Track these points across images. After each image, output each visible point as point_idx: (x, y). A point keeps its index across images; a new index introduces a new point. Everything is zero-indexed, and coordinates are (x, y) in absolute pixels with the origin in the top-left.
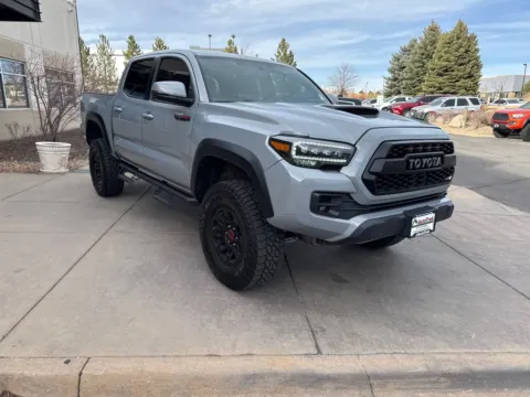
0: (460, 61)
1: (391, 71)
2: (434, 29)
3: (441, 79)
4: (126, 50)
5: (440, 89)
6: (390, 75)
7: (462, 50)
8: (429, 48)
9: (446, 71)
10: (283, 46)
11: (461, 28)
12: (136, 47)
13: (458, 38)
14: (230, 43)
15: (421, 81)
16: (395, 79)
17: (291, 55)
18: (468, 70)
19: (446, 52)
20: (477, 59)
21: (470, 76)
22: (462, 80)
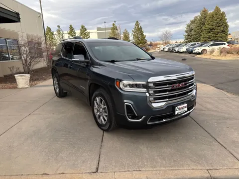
0: (218, 25)
1: (186, 32)
2: (205, 12)
3: (209, 34)
4: (69, 31)
5: (209, 38)
6: (186, 34)
7: (219, 20)
8: (203, 20)
9: (212, 30)
10: (137, 24)
11: (218, 10)
12: (73, 30)
13: (216, 15)
14: (114, 25)
15: (200, 36)
16: (189, 36)
17: (141, 28)
18: (222, 29)
19: (211, 22)
20: (226, 23)
21: (223, 32)
22: (219, 34)
